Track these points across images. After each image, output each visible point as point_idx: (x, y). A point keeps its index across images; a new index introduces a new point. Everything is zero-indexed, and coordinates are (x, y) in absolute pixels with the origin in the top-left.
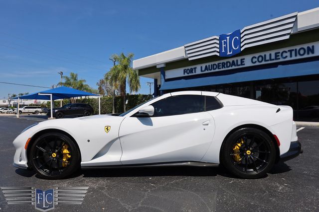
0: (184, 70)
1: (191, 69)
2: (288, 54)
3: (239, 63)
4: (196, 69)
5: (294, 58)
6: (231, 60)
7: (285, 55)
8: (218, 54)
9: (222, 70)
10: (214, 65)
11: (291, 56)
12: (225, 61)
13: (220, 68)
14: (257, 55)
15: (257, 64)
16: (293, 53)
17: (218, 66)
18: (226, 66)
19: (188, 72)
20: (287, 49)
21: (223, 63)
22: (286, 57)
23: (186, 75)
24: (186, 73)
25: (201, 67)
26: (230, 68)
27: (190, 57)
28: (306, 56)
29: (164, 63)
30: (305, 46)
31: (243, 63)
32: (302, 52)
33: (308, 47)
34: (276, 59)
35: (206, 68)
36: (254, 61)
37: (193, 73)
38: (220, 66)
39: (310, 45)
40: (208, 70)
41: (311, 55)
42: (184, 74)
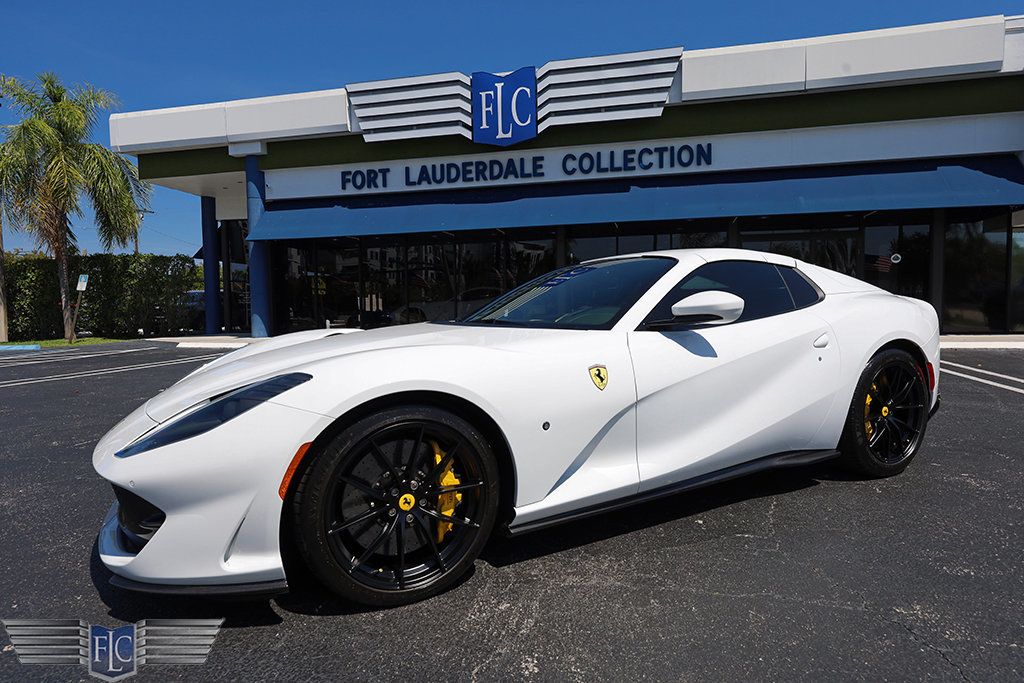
0: (344, 174)
1: (370, 172)
2: (654, 158)
3: (529, 169)
4: (388, 175)
5: (667, 170)
6: (503, 157)
7: (647, 159)
8: (468, 134)
9: (476, 184)
10: (450, 166)
11: (661, 166)
12: (486, 158)
13: (471, 180)
14: (578, 151)
15: (578, 176)
16: (667, 156)
17: (465, 169)
18: (487, 173)
19: (359, 180)
20: (652, 145)
21: (478, 164)
22: (651, 164)
23: (351, 190)
24: (350, 186)
25: (407, 169)
26: (501, 182)
27: (368, 131)
28: (693, 169)
29: (261, 140)
30: (693, 142)
31: (539, 171)
32: (685, 157)
33: (699, 147)
34: (627, 168)
35: (424, 175)
36: (569, 168)
37: (376, 186)
38: (470, 172)
39: (704, 141)
40: (429, 183)
41: (704, 168)
42: (344, 188)
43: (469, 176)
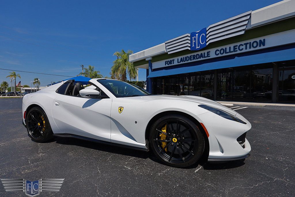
0: (166, 62)
1: (170, 61)
2: (244, 47)
3: (206, 55)
4: (174, 61)
5: (248, 50)
6: (199, 53)
7: (241, 47)
9: (193, 61)
10: (187, 57)
11: (246, 49)
12: (195, 54)
13: (192, 60)
14: (219, 48)
15: (220, 55)
16: (248, 45)
17: (190, 58)
18: (196, 58)
20: (243, 43)
21: (194, 56)
22: (242, 49)
23: (167, 65)
24: (167, 64)
25: (178, 59)
26: (199, 60)
27: (169, 51)
28: (258, 48)
29: (151, 57)
30: (258, 40)
31: (209, 55)
32: (255, 45)
33: (260, 41)
34: (234, 51)
35: (181, 60)
36: (217, 53)
37: (172, 64)
38: (192, 58)
39: (262, 39)
40: (182, 62)
41: (262, 47)
42: (165, 65)
43: (191, 59)
